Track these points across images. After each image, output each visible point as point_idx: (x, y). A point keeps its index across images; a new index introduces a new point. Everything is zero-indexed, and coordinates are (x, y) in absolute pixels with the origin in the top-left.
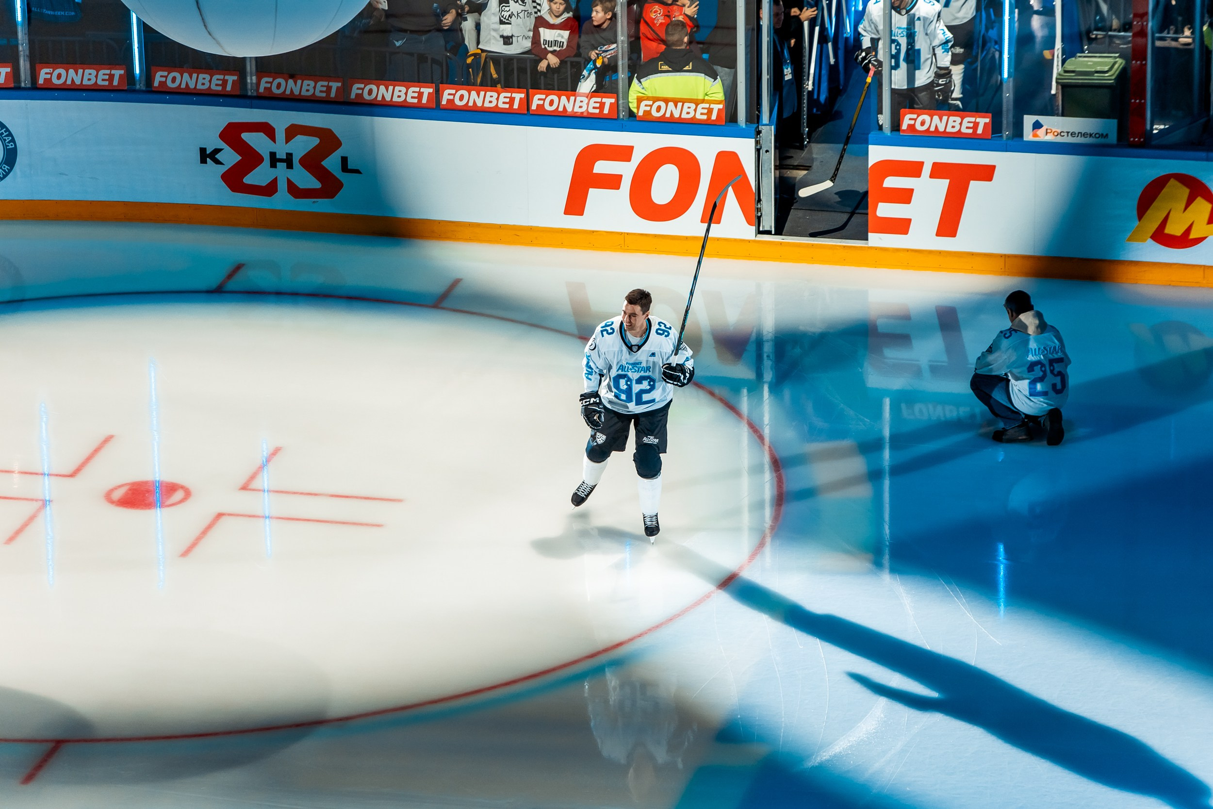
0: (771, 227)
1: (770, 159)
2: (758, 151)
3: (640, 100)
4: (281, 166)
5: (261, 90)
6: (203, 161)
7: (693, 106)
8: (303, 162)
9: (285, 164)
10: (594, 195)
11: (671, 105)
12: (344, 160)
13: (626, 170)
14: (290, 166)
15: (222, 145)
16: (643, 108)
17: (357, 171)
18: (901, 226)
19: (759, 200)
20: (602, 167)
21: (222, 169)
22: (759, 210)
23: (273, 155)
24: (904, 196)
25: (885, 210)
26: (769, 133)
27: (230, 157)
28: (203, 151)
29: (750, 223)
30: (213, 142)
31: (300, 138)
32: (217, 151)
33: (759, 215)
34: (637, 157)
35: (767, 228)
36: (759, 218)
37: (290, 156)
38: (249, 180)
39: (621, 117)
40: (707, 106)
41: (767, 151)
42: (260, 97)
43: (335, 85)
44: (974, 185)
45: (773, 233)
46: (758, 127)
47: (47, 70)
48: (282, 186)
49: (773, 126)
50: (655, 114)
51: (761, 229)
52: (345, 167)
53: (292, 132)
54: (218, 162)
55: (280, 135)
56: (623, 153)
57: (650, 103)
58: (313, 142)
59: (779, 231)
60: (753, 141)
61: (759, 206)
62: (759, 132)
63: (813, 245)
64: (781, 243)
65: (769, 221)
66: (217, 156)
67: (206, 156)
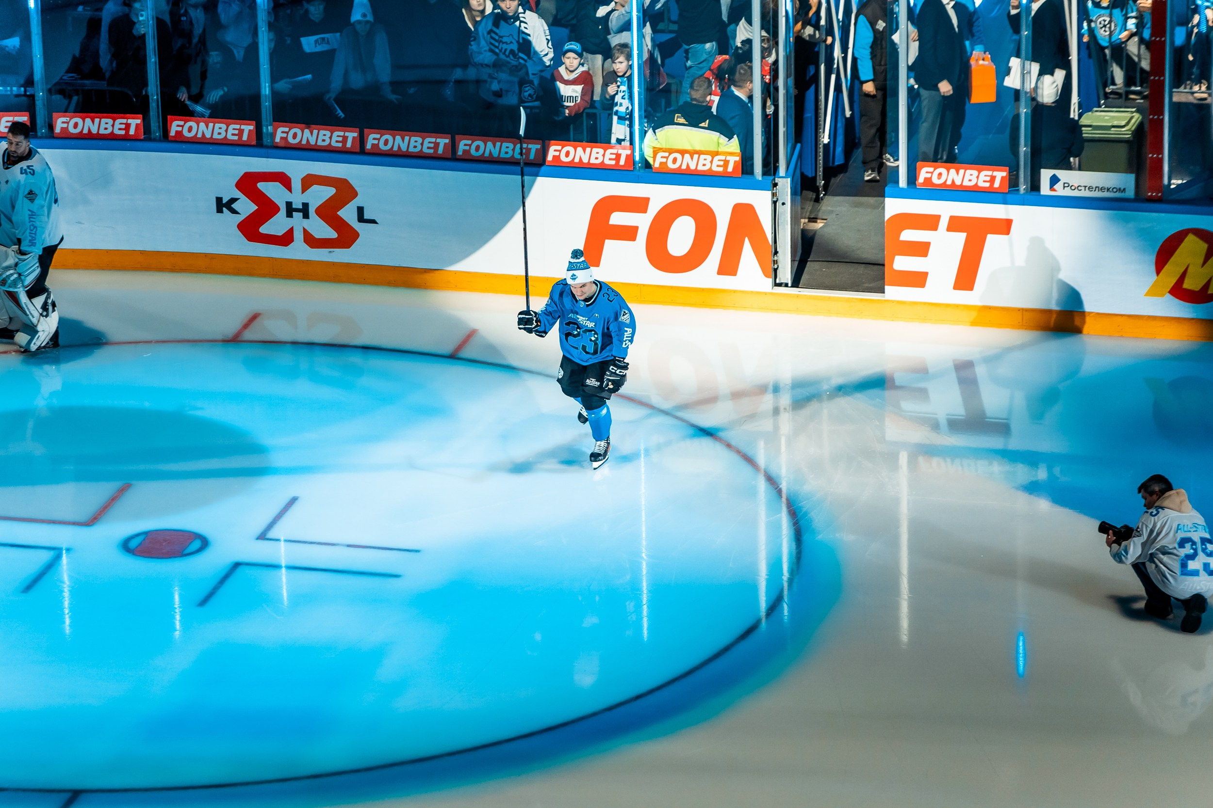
0: (788, 279)
1: (785, 213)
2: (775, 203)
3: (656, 151)
4: (298, 216)
6: (219, 210)
7: (709, 158)
8: (320, 212)
9: (301, 214)
10: (610, 245)
11: (687, 156)
12: (360, 210)
13: (643, 222)
14: (306, 216)
15: (238, 194)
16: (659, 160)
17: (373, 222)
19: (776, 253)
20: (618, 218)
21: (239, 218)
22: (775, 262)
23: (289, 205)
26: (785, 185)
27: (246, 207)
28: (219, 200)
29: (767, 276)
30: (230, 191)
31: (315, 188)
32: (234, 200)
33: (776, 266)
34: (654, 209)
35: (783, 281)
36: (775, 270)
37: (306, 206)
38: (264, 229)
39: (638, 168)
40: (723, 158)
41: (783, 204)
42: (276, 147)
45: (790, 285)
46: (774, 179)
47: (64, 119)
48: (298, 236)
49: (790, 179)
50: (671, 165)
51: (778, 281)
52: (361, 219)
53: (309, 181)
54: (234, 212)
55: (296, 184)
56: (639, 205)
57: (666, 154)
58: (329, 192)
59: (796, 283)
60: (770, 193)
61: (776, 258)
62: (775, 185)
63: (829, 298)
64: (798, 296)
65: (786, 274)
66: (234, 206)
67: (223, 205)
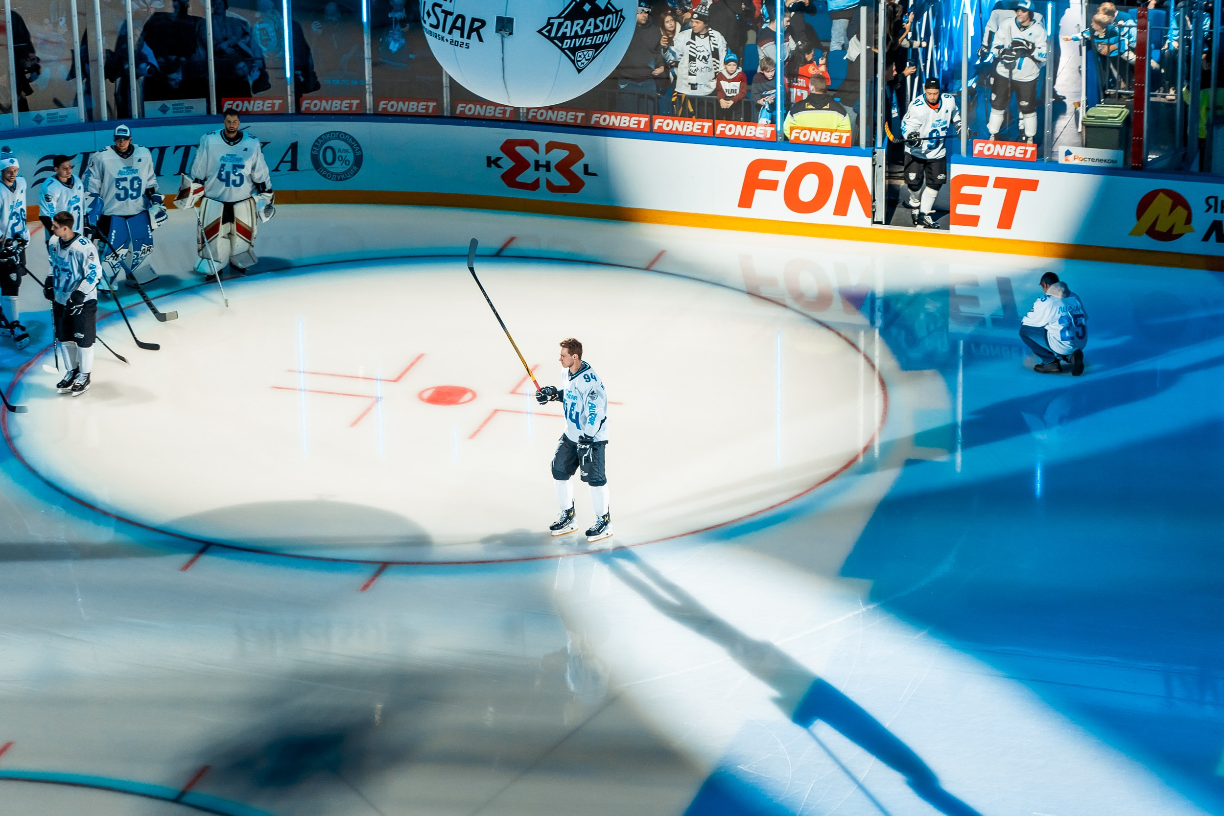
0: (882, 219)
1: (882, 172)
2: (874, 166)
3: (792, 129)
4: (543, 170)
5: (530, 117)
6: (489, 165)
7: (829, 134)
8: (558, 167)
9: (545, 169)
10: (759, 194)
11: (813, 132)
12: (586, 167)
13: (782, 177)
14: (548, 170)
15: (501, 154)
16: (794, 135)
17: (595, 175)
18: (973, 221)
19: (874, 200)
20: (764, 175)
21: (503, 171)
22: (874, 207)
23: (537, 162)
24: (975, 200)
25: (962, 209)
26: (881, 154)
27: (507, 163)
28: (489, 158)
29: (868, 216)
30: (497, 153)
31: (555, 151)
32: (499, 159)
33: (874, 210)
34: (790, 168)
35: (879, 220)
36: (874, 213)
37: (548, 163)
38: (520, 179)
39: (779, 140)
40: (839, 134)
41: (880, 166)
42: (528, 122)
43: (580, 115)
44: (1024, 194)
45: (884, 223)
46: (874, 149)
47: (385, 102)
48: (543, 184)
49: (884, 150)
50: (802, 139)
51: (875, 220)
52: (586, 172)
53: (551, 146)
54: (499, 166)
55: (542, 148)
56: (780, 166)
57: (799, 131)
58: (565, 153)
59: (888, 222)
60: (870, 159)
61: (874, 204)
62: (874, 153)
63: (911, 232)
64: (889, 231)
65: (881, 215)
66: (499, 162)
67: (492, 162)
